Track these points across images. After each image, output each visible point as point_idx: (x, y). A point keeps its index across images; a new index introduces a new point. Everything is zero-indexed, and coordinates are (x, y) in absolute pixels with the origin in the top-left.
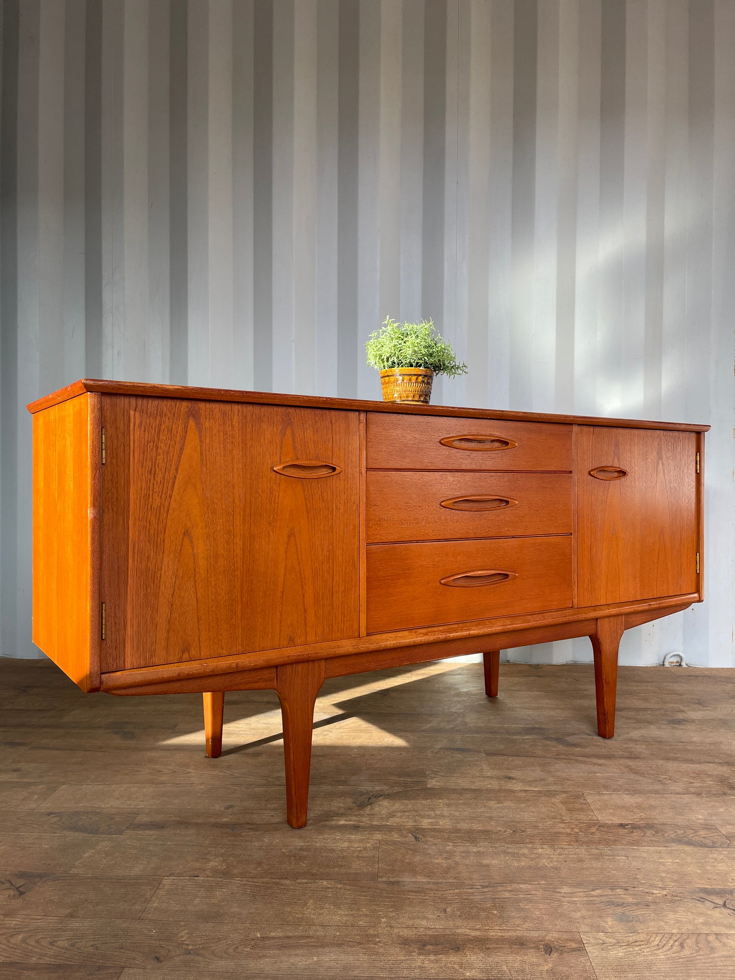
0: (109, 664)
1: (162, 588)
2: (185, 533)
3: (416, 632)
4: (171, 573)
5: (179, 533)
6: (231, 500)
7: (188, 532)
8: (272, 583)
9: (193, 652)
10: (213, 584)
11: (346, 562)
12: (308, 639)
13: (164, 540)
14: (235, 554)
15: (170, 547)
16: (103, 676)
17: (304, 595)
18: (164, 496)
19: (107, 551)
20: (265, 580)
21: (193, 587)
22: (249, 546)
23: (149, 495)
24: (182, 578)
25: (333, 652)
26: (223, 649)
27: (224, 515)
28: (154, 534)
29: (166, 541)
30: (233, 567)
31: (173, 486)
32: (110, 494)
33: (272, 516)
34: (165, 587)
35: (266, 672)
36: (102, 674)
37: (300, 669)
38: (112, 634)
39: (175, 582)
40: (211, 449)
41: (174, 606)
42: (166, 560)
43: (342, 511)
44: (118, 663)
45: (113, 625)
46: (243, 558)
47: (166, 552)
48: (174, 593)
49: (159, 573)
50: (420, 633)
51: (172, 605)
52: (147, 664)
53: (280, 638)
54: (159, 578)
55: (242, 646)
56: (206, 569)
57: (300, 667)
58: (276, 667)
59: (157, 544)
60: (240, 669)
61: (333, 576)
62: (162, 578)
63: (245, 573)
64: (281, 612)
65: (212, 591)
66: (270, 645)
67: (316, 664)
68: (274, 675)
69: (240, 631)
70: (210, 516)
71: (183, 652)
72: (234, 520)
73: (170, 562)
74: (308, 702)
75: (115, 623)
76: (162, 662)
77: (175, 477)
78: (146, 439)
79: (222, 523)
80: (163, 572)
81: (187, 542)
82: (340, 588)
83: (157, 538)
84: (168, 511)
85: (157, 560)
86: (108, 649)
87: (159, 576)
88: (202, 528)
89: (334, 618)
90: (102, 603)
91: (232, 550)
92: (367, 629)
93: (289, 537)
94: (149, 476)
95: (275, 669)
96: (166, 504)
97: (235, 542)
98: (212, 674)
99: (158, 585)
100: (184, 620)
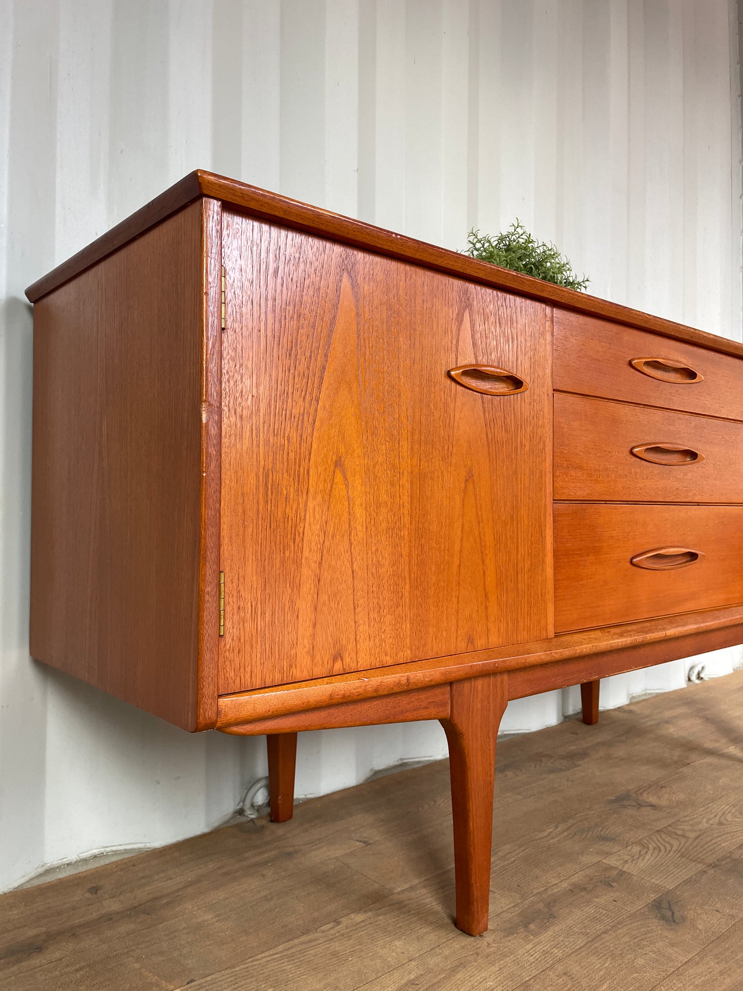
0: (230, 679)
1: (306, 553)
2: (336, 462)
3: (609, 632)
4: (318, 527)
5: (329, 461)
6: (397, 416)
7: (340, 461)
8: (446, 552)
9: (347, 660)
10: (374, 549)
11: (532, 525)
12: (490, 640)
13: (308, 472)
14: (401, 503)
15: (317, 484)
16: (222, 701)
17: (484, 573)
18: (308, 397)
19: (227, 482)
20: (438, 546)
21: (347, 551)
22: (418, 491)
23: (287, 393)
24: (333, 537)
25: (524, 661)
26: (386, 655)
27: (387, 439)
28: (295, 459)
29: (311, 473)
30: (399, 523)
31: (321, 383)
32: (232, 383)
33: (446, 447)
34: (310, 551)
35: (438, 691)
36: (220, 696)
37: (480, 687)
38: (233, 628)
39: (324, 541)
40: (371, 330)
41: (322, 583)
42: (311, 504)
43: (527, 448)
44: (242, 677)
45: (235, 610)
46: (411, 509)
47: (311, 490)
48: (322, 560)
49: (302, 525)
50: (614, 634)
51: (319, 581)
52: (285, 679)
53: (456, 638)
54: (301, 535)
55: (411, 649)
56: (364, 524)
57: (479, 683)
58: (451, 684)
59: (299, 476)
60: (411, 687)
61: (517, 547)
62: (306, 534)
63: (413, 533)
64: (458, 599)
65: (372, 561)
66: (446, 648)
67: (499, 678)
68: (448, 696)
69: (408, 626)
70: (370, 438)
71: (335, 660)
72: (400, 449)
73: (317, 509)
74: (489, 737)
75: (239, 608)
76: (305, 675)
77: (324, 368)
78: (284, 297)
79: (384, 450)
80: (307, 525)
81: (339, 477)
82: (526, 565)
83: (299, 467)
84: (314, 423)
85: (298, 504)
86: (227, 654)
87: (302, 529)
88: (359, 457)
89: (519, 610)
90: (220, 572)
91: (398, 495)
92: (555, 626)
93: (467, 481)
94: (288, 362)
95: (449, 687)
96: (312, 411)
97: (401, 482)
98: (375, 694)
99: (300, 545)
100: (336, 605)
